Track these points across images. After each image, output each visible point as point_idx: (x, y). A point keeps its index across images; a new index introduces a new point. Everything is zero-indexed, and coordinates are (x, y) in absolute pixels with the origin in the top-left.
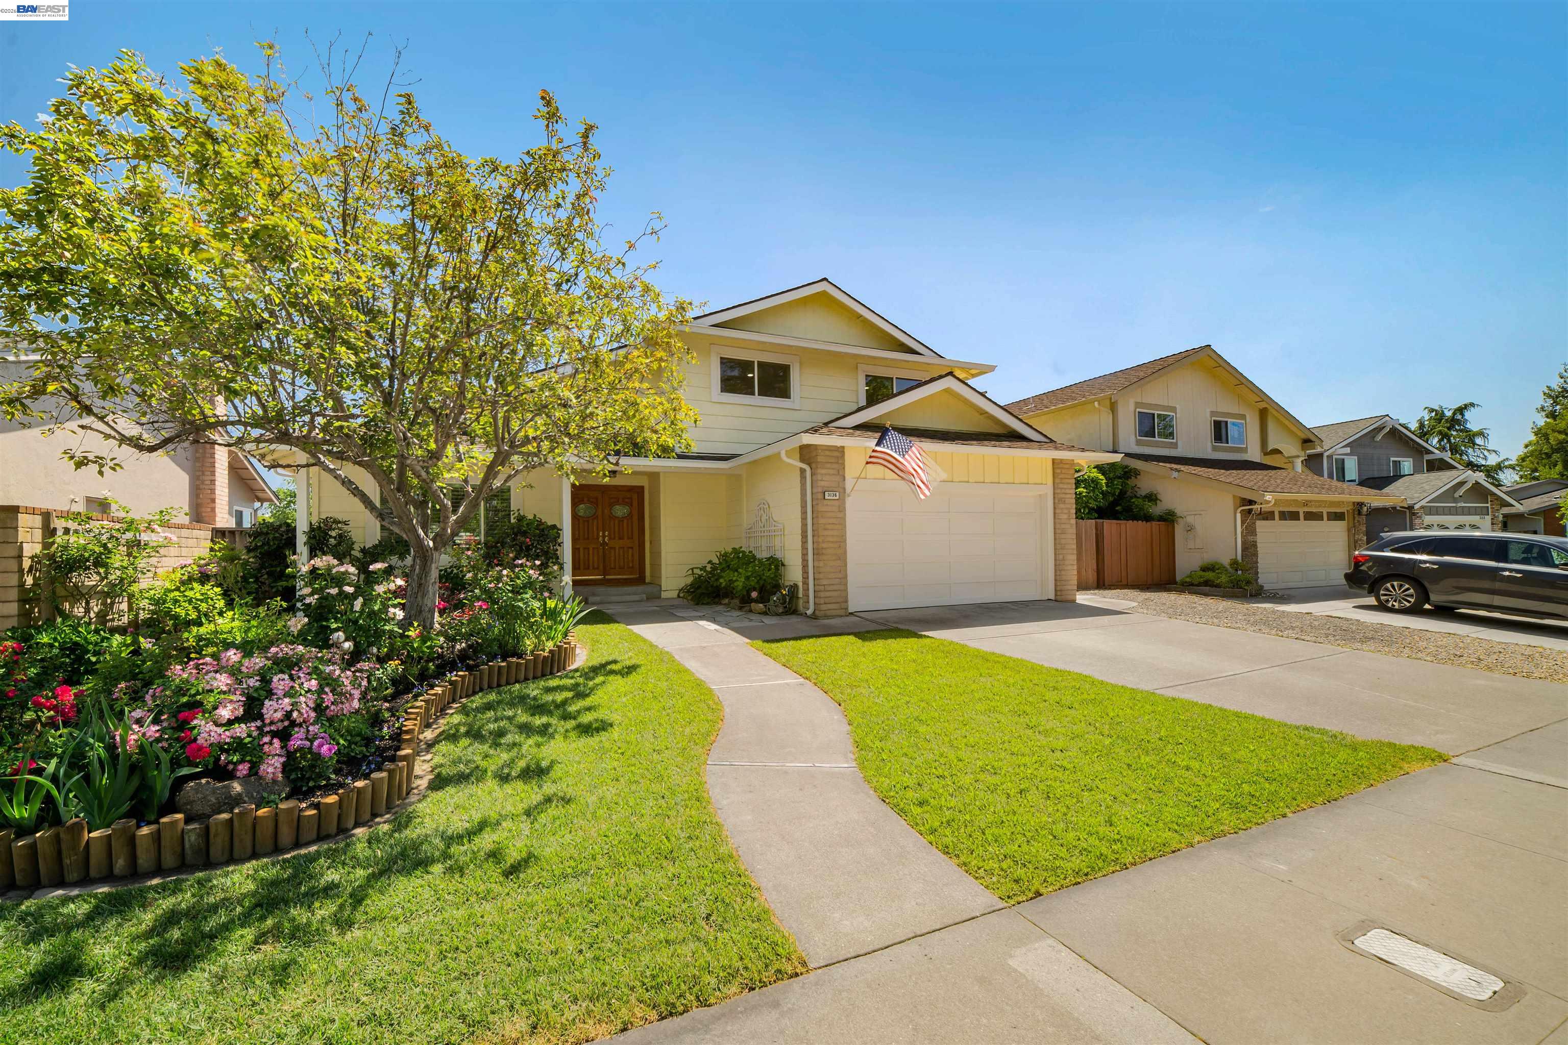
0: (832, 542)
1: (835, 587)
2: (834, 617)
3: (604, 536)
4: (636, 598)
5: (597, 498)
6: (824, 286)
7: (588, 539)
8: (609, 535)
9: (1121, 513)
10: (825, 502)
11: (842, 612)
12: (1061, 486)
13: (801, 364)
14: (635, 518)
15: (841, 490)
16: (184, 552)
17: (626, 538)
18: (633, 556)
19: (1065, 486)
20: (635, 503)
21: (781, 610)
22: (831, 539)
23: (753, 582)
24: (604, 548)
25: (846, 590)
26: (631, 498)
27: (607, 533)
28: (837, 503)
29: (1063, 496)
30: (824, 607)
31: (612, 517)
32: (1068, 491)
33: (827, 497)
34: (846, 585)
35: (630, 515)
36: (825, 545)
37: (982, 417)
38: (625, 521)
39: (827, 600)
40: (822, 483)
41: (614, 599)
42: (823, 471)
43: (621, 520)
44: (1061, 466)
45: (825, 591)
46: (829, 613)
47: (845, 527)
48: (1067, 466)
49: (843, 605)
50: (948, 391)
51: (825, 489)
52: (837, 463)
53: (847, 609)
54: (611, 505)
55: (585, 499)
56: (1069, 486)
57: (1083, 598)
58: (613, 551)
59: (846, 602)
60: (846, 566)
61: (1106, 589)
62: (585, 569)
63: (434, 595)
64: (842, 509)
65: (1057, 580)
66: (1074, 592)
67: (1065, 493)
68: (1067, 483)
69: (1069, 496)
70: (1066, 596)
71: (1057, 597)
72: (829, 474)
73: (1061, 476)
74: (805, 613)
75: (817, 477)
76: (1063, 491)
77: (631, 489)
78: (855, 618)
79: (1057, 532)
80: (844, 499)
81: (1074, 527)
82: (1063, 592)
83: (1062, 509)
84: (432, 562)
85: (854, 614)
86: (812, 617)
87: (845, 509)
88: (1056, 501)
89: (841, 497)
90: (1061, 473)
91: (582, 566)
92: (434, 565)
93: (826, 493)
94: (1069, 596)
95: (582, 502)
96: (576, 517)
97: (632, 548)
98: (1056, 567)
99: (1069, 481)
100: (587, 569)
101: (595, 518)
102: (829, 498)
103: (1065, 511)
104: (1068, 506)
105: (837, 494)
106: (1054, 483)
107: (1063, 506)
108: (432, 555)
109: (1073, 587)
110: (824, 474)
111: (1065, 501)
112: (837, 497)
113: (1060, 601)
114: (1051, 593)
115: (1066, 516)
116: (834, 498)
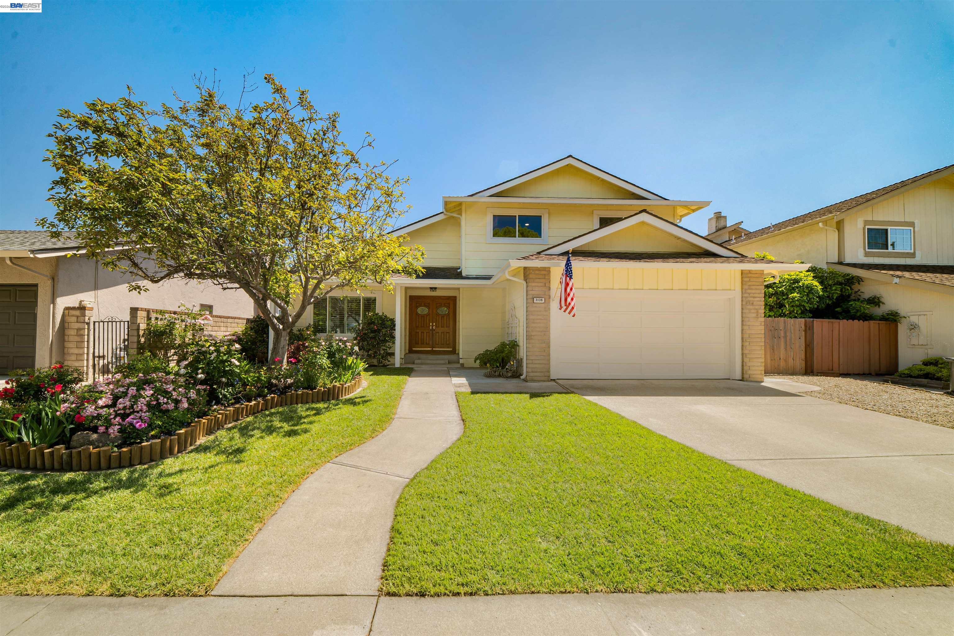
0: (539, 331)
1: (540, 361)
2: (539, 381)
3: (433, 326)
4: (442, 362)
5: (429, 303)
6: (570, 161)
8: (436, 324)
9: (840, 313)
10: (534, 305)
11: (546, 378)
12: (749, 291)
13: (549, 214)
14: (451, 315)
15: (547, 298)
16: (229, 329)
17: (445, 326)
18: (449, 337)
19: (753, 291)
20: (451, 306)
21: (510, 375)
22: (538, 329)
24: (432, 332)
25: (549, 363)
26: (449, 304)
27: (434, 324)
28: (543, 305)
29: (752, 299)
30: (532, 374)
31: (437, 315)
32: (756, 295)
33: (534, 302)
34: (549, 360)
35: (449, 314)
36: (533, 334)
37: (679, 241)
38: (445, 318)
39: (533, 370)
40: (533, 292)
41: (429, 362)
42: (534, 284)
43: (443, 316)
44: (750, 275)
45: (532, 363)
46: (535, 378)
47: (549, 321)
48: (757, 276)
49: (546, 374)
50: (643, 223)
51: (535, 296)
52: (545, 278)
53: (549, 376)
54: (437, 308)
55: (423, 304)
56: (758, 291)
57: (770, 382)
58: (437, 334)
59: (549, 371)
60: (549, 347)
61: (813, 375)
62: (421, 344)
63: (284, 355)
64: (548, 309)
65: (744, 365)
66: (760, 376)
67: (754, 297)
68: (756, 289)
69: (758, 299)
70: (752, 379)
71: (743, 378)
72: (538, 286)
73: (750, 284)
74: (522, 377)
75: (529, 288)
76: (751, 295)
77: (449, 298)
78: (553, 383)
79: (745, 327)
80: (549, 302)
81: (763, 324)
82: (749, 375)
83: (750, 309)
84: (281, 337)
85: (554, 380)
86: (525, 380)
87: (549, 309)
88: (744, 303)
89: (546, 302)
90: (750, 281)
91: (420, 343)
92: (282, 339)
93: (535, 299)
94: (755, 380)
95: (421, 306)
96: (417, 314)
97: (449, 333)
98: (744, 355)
99: (758, 287)
100: (423, 344)
101: (428, 315)
102: (537, 302)
103: (753, 311)
104: (757, 307)
105: (543, 299)
106: (742, 289)
107: (751, 307)
108: (281, 333)
109: (759, 372)
110: (535, 286)
111: (753, 303)
112: (543, 301)
113: (747, 381)
114: (738, 376)
115: (754, 315)
116: (541, 302)
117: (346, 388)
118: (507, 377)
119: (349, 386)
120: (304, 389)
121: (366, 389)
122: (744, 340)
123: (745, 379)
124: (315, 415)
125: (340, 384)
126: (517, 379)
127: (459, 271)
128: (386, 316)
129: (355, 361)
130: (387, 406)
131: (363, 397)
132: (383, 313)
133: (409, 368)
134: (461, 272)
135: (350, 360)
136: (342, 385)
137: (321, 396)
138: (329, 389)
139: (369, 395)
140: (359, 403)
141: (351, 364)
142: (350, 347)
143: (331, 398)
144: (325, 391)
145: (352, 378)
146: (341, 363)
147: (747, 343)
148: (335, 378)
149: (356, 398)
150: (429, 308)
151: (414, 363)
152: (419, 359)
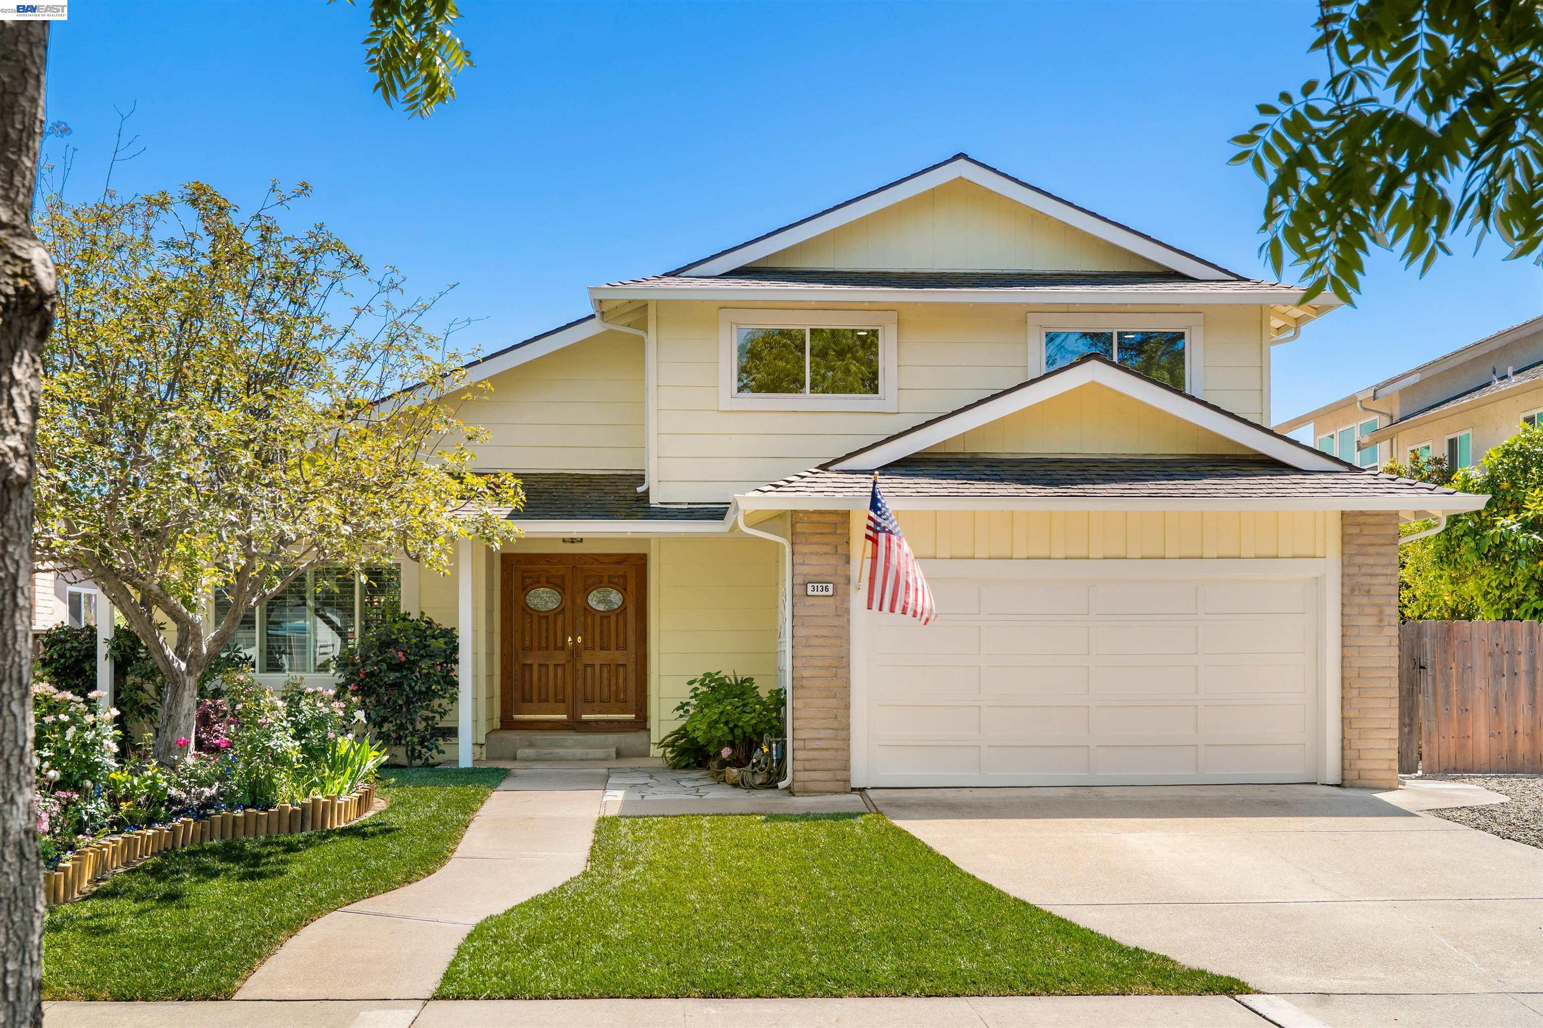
0: (822, 668)
1: (821, 744)
2: (821, 793)
3: (574, 645)
4: (599, 753)
5: (563, 577)
6: (959, 169)
7: (547, 648)
8: (584, 641)
10: (809, 601)
11: (839, 786)
12: (1359, 560)
13: (899, 329)
14: (631, 612)
15: (840, 580)
17: (613, 646)
18: (625, 679)
19: (1371, 561)
20: (631, 586)
21: (759, 780)
22: (818, 663)
23: (721, 731)
24: (574, 666)
25: (847, 749)
26: (624, 577)
27: (579, 639)
28: (831, 601)
29: (1366, 580)
30: (806, 775)
31: (588, 611)
32: (1378, 570)
33: (810, 593)
34: (847, 740)
35: (623, 609)
36: (807, 673)
38: (612, 617)
39: (808, 765)
40: (805, 569)
41: (559, 753)
42: (806, 549)
43: (605, 616)
44: (1362, 520)
45: (805, 748)
46: (811, 786)
47: (848, 642)
48: (1380, 519)
49: (840, 775)
50: (1093, 387)
51: (812, 577)
52: (835, 533)
53: (847, 780)
54: (587, 591)
55: (543, 579)
56: (1384, 560)
58: (588, 671)
59: (847, 768)
60: (848, 707)
62: (539, 701)
63: (188, 730)
64: (843, 612)
65: (1347, 747)
66: (1388, 775)
67: (1371, 575)
68: (1378, 554)
69: (1382, 580)
70: (1363, 782)
71: (1343, 780)
72: (817, 554)
73: (1361, 541)
74: (781, 785)
75: (798, 560)
76: (1364, 570)
77: (623, 559)
78: (856, 797)
79: (1349, 652)
80: (847, 595)
81: (1396, 642)
82: (1359, 771)
83: (1360, 606)
84: (184, 689)
85: (862, 790)
86: (790, 791)
87: (848, 611)
88: (1347, 591)
89: (840, 592)
90: (1360, 534)
91: (535, 698)
92: (186, 694)
93: (809, 585)
94: (1374, 784)
95: (537, 584)
96: (527, 610)
97: (624, 666)
98: (1346, 721)
99: (1382, 550)
100: (544, 701)
101: (561, 610)
102: (815, 593)
103: (1369, 610)
104: (1378, 600)
105: (830, 586)
106: (1343, 554)
107: (1364, 600)
108: (184, 681)
109: (1385, 766)
110: (811, 553)
111: (1369, 591)
112: (830, 592)
113: (1352, 787)
114: (1332, 773)
115: (1372, 621)
116: (824, 593)
117: (340, 806)
118: (753, 788)
119: (347, 803)
120: (245, 807)
121: (386, 812)
122: (1347, 685)
123: (1346, 783)
124: (286, 852)
125: (328, 797)
126: (771, 791)
127: (640, 489)
128: (430, 623)
129: (357, 747)
130: (435, 838)
131: (381, 824)
132: (423, 613)
133: (497, 770)
134: (647, 492)
135: (344, 744)
136: (332, 798)
137: (286, 822)
138: (304, 807)
139: (396, 820)
140: (373, 834)
141: (348, 751)
142: (341, 713)
143: (309, 827)
144: (294, 811)
145: (351, 787)
146: (324, 751)
147: (1355, 693)
148: (314, 784)
149: (365, 826)
150: (562, 591)
151: (514, 758)
152: (531, 745)
